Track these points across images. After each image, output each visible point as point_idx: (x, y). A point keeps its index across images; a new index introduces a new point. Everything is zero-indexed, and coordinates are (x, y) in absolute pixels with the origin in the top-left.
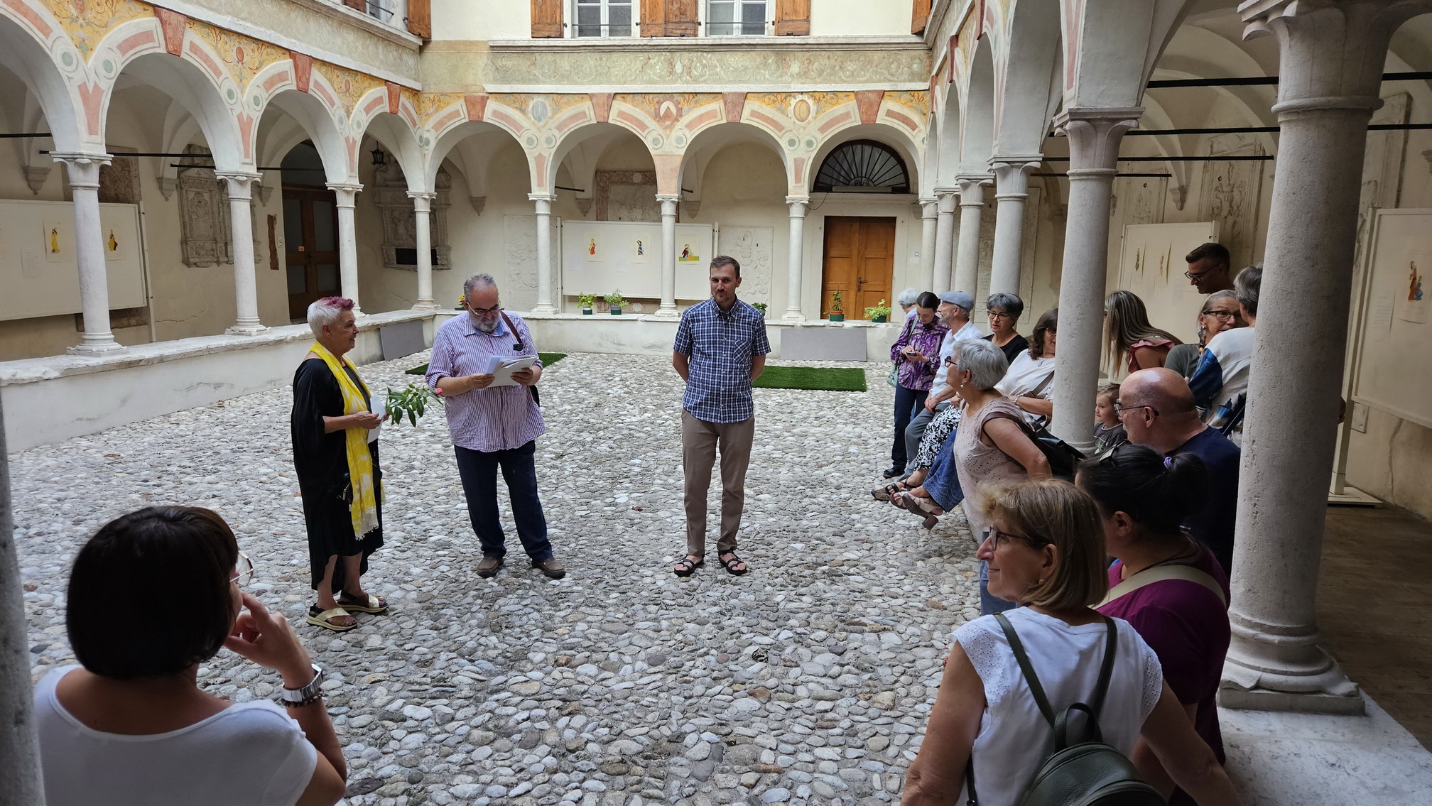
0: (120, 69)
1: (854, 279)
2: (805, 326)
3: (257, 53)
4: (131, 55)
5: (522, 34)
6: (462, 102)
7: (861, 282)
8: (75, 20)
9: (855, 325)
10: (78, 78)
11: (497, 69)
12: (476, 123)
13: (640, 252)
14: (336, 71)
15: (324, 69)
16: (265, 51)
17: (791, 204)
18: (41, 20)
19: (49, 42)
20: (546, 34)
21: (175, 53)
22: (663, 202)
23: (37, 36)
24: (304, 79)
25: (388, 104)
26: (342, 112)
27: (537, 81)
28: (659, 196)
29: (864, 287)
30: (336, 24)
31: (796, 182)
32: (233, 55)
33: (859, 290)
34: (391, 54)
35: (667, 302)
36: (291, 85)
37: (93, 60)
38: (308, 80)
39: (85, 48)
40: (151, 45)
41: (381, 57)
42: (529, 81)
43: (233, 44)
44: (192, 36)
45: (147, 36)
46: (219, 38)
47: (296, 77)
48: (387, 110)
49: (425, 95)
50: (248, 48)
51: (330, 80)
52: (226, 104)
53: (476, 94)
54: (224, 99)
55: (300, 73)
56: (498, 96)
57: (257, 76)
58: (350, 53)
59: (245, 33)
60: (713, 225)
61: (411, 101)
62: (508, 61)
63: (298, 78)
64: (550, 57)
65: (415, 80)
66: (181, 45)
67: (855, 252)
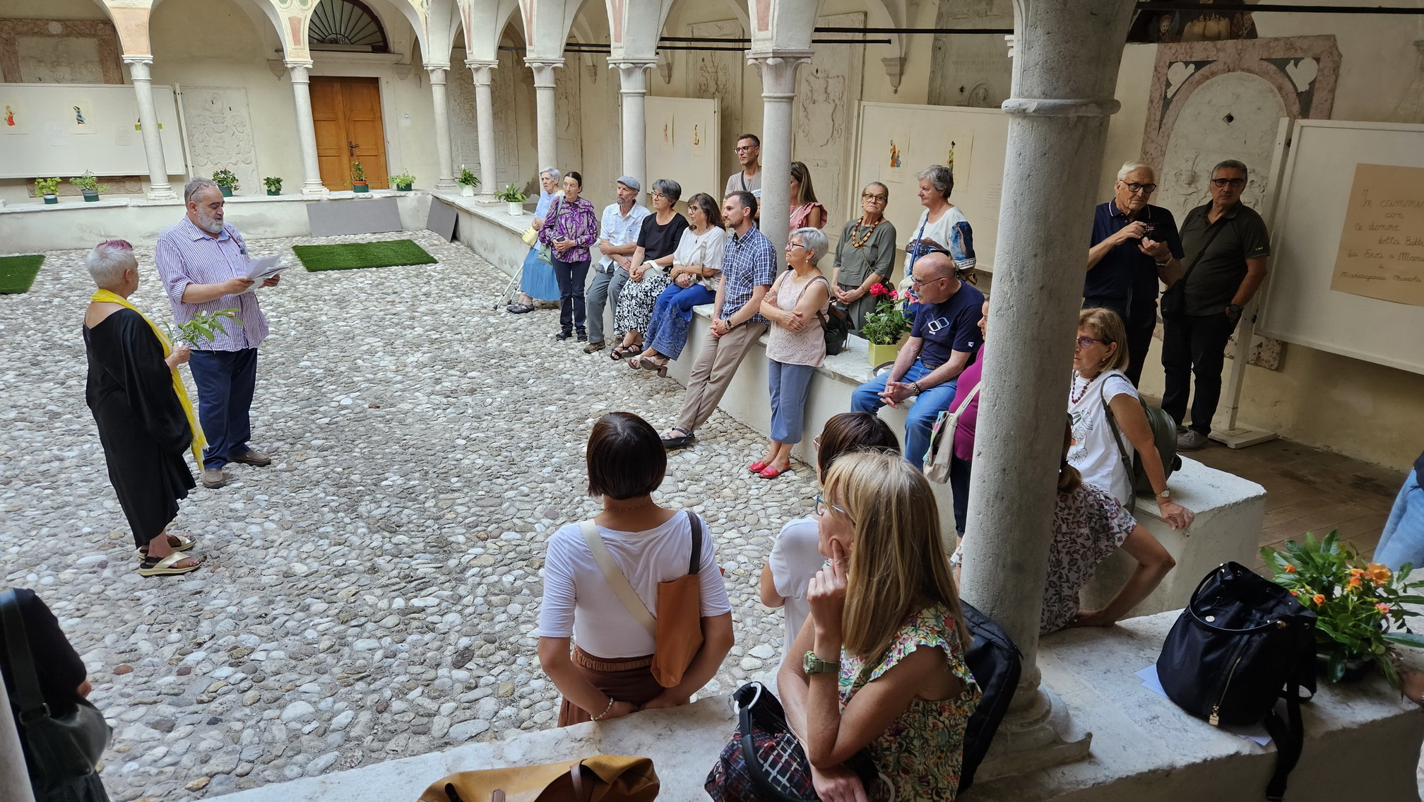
1: (344, 144)
2: (332, 200)
7: (352, 147)
9: (385, 195)
13: (80, 121)
17: (293, 68)
22: (132, 64)
28: (127, 57)
29: (357, 152)
31: (295, 44)
33: (352, 155)
35: (159, 181)
60: (173, 86)
67: (340, 115)
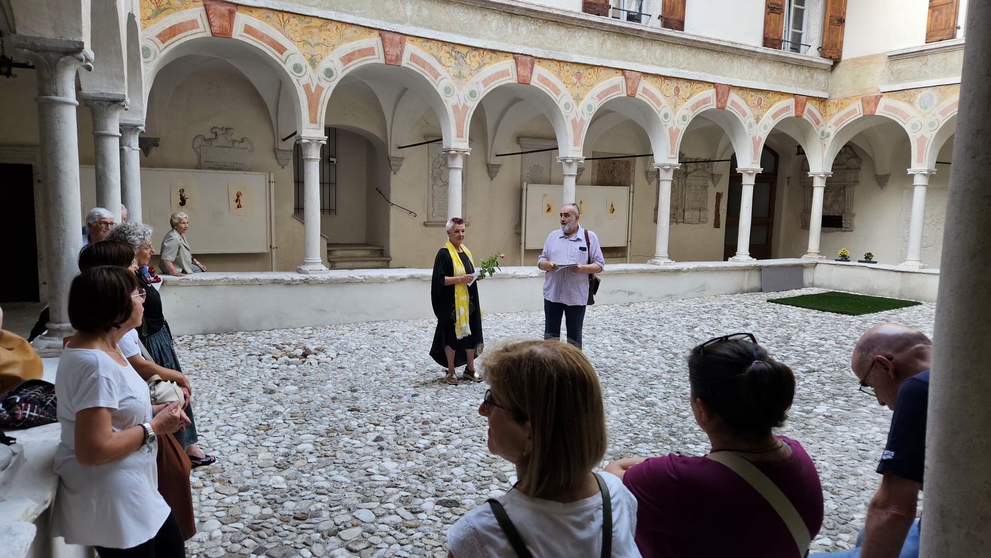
0: (597, 108)
3: (689, 88)
4: (604, 100)
5: (918, 41)
6: (860, 102)
8: (574, 84)
10: (572, 116)
11: (892, 73)
12: (869, 117)
14: (751, 93)
15: (741, 92)
16: (695, 86)
18: (556, 87)
19: (558, 98)
20: (939, 38)
21: (631, 96)
23: (553, 95)
24: (723, 101)
25: (794, 111)
26: (753, 120)
27: (926, 77)
30: (755, 61)
32: (672, 92)
34: (803, 75)
36: (713, 105)
37: (583, 105)
38: (726, 101)
39: (578, 99)
40: (617, 92)
41: (793, 78)
42: (920, 78)
43: (673, 84)
44: (645, 83)
45: (616, 88)
46: (663, 82)
47: (717, 100)
48: (793, 115)
49: (831, 101)
50: (682, 86)
51: (745, 99)
52: (662, 122)
53: (871, 95)
54: (661, 120)
55: (720, 97)
56: (890, 93)
57: (687, 102)
58: (765, 79)
59: (682, 77)
61: (817, 107)
62: (902, 65)
63: (718, 100)
64: (941, 56)
65: (824, 91)
66: (636, 90)
